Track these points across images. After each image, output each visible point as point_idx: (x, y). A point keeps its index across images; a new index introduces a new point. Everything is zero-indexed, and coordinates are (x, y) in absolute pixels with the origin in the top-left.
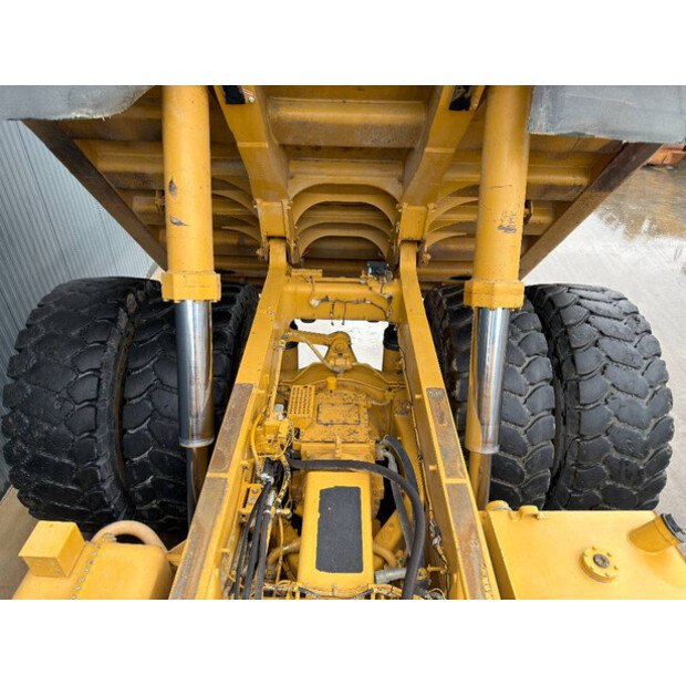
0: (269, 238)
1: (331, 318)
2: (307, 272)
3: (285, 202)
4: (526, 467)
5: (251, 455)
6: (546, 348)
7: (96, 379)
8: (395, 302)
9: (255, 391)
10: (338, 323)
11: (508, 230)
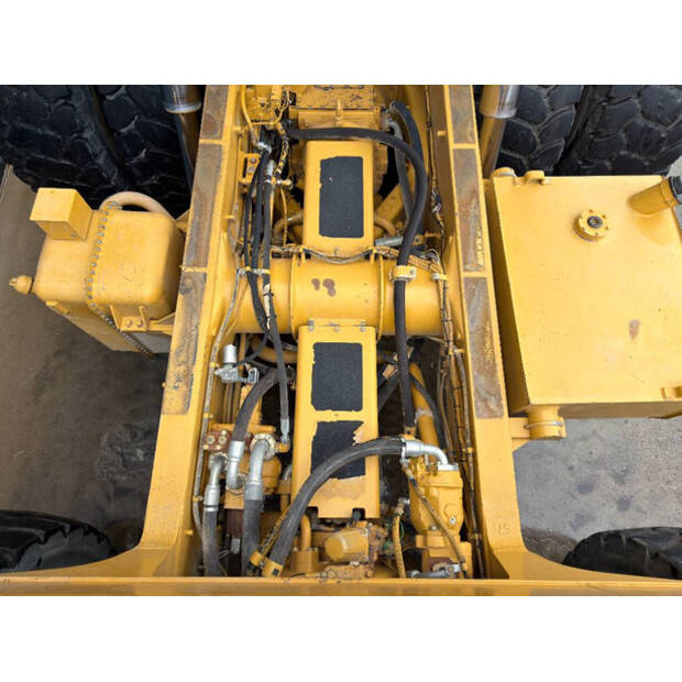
4: (540, 136)
5: (244, 122)
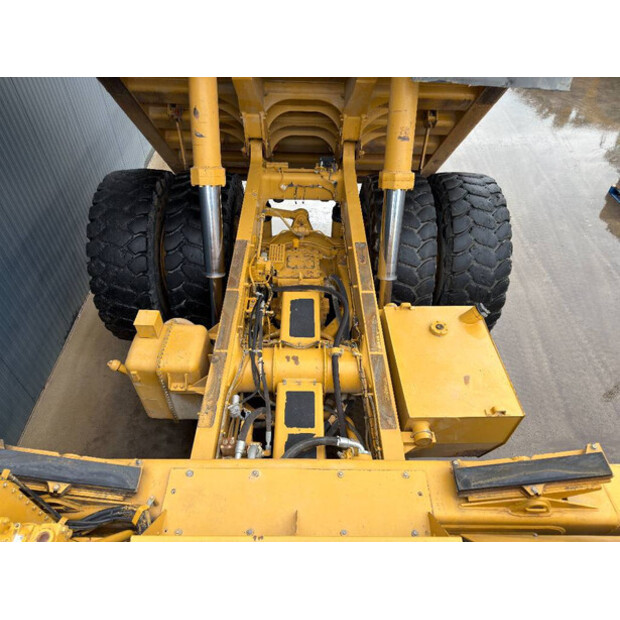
0: (250, 139)
1: (295, 199)
2: (278, 165)
3: (262, 114)
4: (417, 292)
5: (249, 280)
6: (435, 216)
8: (339, 186)
9: (249, 245)
10: (300, 202)
11: (404, 139)
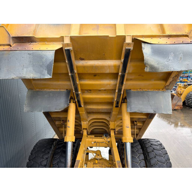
0: (83, 129)
1: (96, 147)
2: (91, 136)
3: (87, 122)
7: (47, 160)
8: (110, 142)
9: (80, 161)
10: (98, 148)
11: (128, 127)
